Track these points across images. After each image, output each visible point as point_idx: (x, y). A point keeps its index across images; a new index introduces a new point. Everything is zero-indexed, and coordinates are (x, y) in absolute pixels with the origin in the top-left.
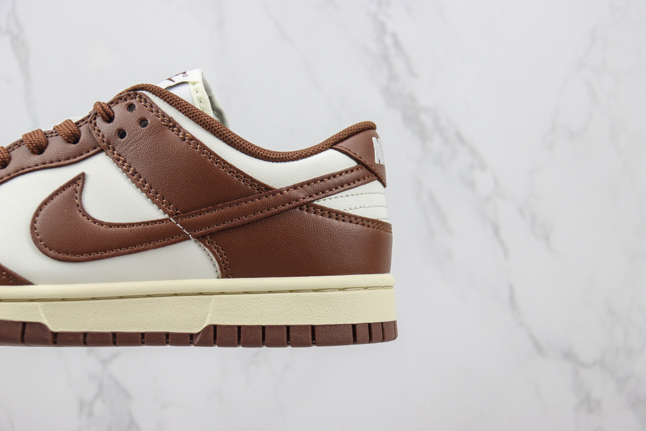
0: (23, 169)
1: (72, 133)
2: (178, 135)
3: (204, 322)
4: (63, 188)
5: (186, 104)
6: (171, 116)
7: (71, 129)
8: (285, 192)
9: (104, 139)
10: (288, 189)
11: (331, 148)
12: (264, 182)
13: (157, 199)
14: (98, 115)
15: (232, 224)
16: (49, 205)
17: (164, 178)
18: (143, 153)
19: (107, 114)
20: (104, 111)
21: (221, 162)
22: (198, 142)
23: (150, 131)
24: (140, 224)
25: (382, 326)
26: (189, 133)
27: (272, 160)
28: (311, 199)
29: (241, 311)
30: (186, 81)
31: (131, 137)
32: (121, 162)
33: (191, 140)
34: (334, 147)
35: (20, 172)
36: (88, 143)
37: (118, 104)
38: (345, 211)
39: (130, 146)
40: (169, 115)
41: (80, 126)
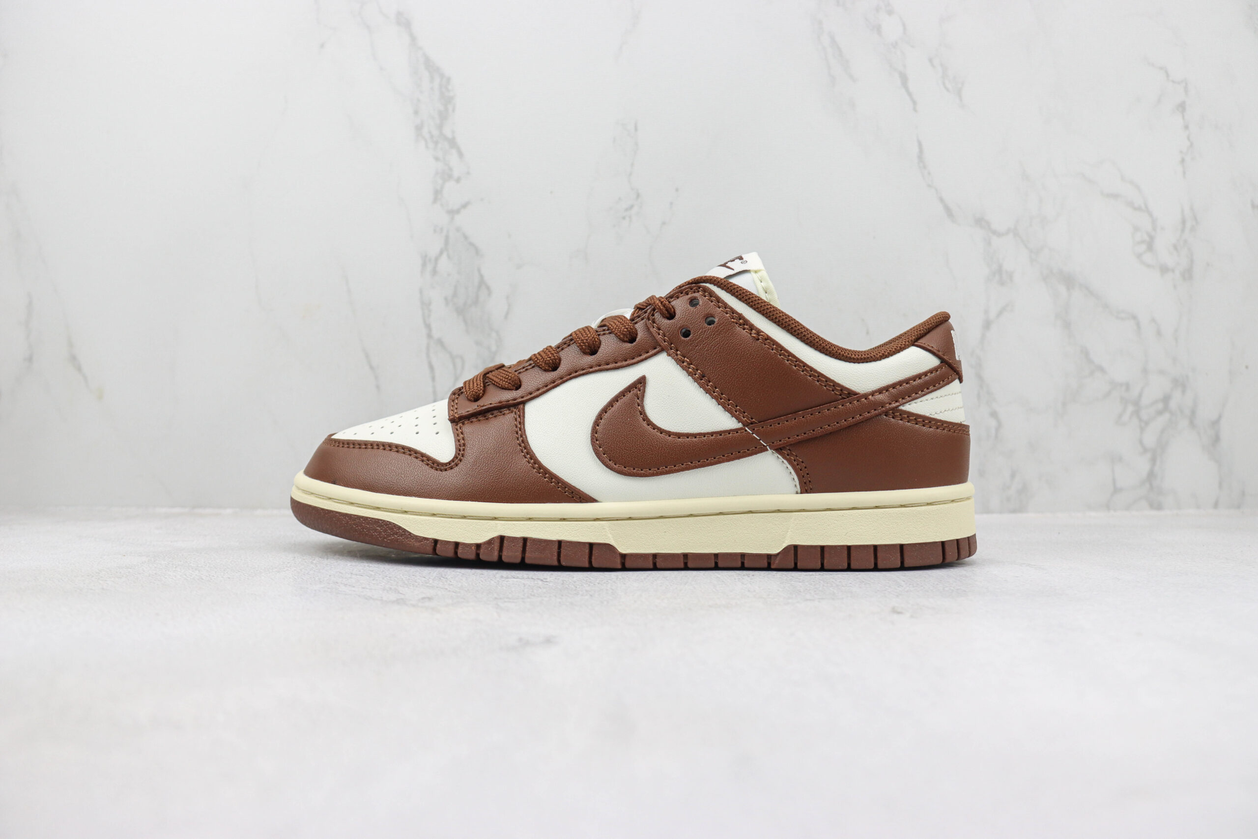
0: (576, 372)
1: (628, 331)
2: (751, 334)
3: (784, 542)
4: (623, 394)
5: (757, 299)
6: (740, 312)
7: (627, 327)
8: (870, 397)
9: (666, 338)
10: (873, 393)
11: (913, 345)
12: (847, 386)
13: (730, 406)
14: (656, 310)
15: (814, 434)
16: (609, 412)
17: (737, 383)
18: (711, 355)
19: (667, 310)
20: (664, 306)
21: (801, 364)
22: (775, 342)
23: (719, 330)
24: (712, 434)
25: (968, 540)
26: (763, 332)
27: (854, 361)
28: (897, 404)
29: (824, 529)
30: (747, 269)
31: (697, 336)
32: (685, 364)
33: (766, 340)
34: (916, 343)
35: (573, 375)
36: (646, 342)
37: (678, 298)
38: (930, 416)
39: (696, 346)
40: (738, 311)
41: (636, 323)
